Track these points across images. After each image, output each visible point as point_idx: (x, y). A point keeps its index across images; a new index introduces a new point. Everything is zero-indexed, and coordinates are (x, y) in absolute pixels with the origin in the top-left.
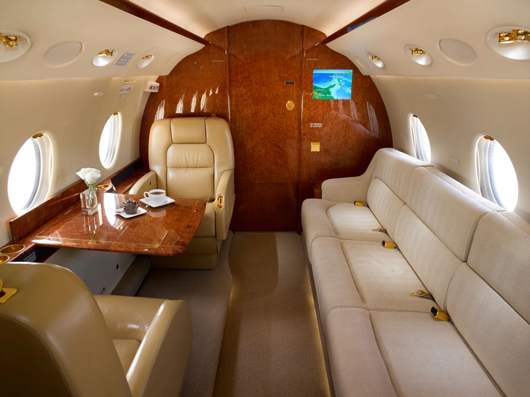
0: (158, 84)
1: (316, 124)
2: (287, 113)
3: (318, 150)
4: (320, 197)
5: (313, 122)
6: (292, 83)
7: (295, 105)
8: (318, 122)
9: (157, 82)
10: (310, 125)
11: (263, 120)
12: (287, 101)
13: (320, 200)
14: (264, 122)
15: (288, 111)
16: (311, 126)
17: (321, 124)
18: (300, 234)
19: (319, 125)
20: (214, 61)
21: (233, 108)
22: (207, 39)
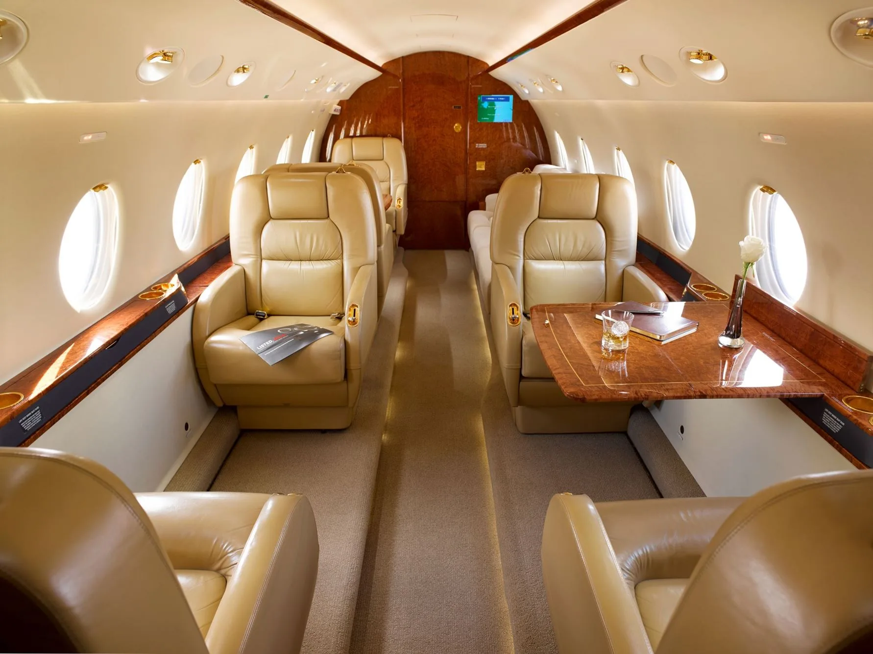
0: (339, 108)
1: (480, 145)
2: (455, 135)
3: (483, 169)
4: (484, 209)
5: (478, 143)
6: (459, 107)
7: (462, 128)
8: (483, 143)
9: (338, 105)
10: (475, 145)
11: (433, 141)
12: (455, 124)
13: (485, 211)
14: (434, 142)
15: (456, 133)
16: (477, 147)
17: (485, 145)
18: (468, 251)
19: (484, 146)
20: (390, 87)
21: (406, 130)
22: (385, 68)
